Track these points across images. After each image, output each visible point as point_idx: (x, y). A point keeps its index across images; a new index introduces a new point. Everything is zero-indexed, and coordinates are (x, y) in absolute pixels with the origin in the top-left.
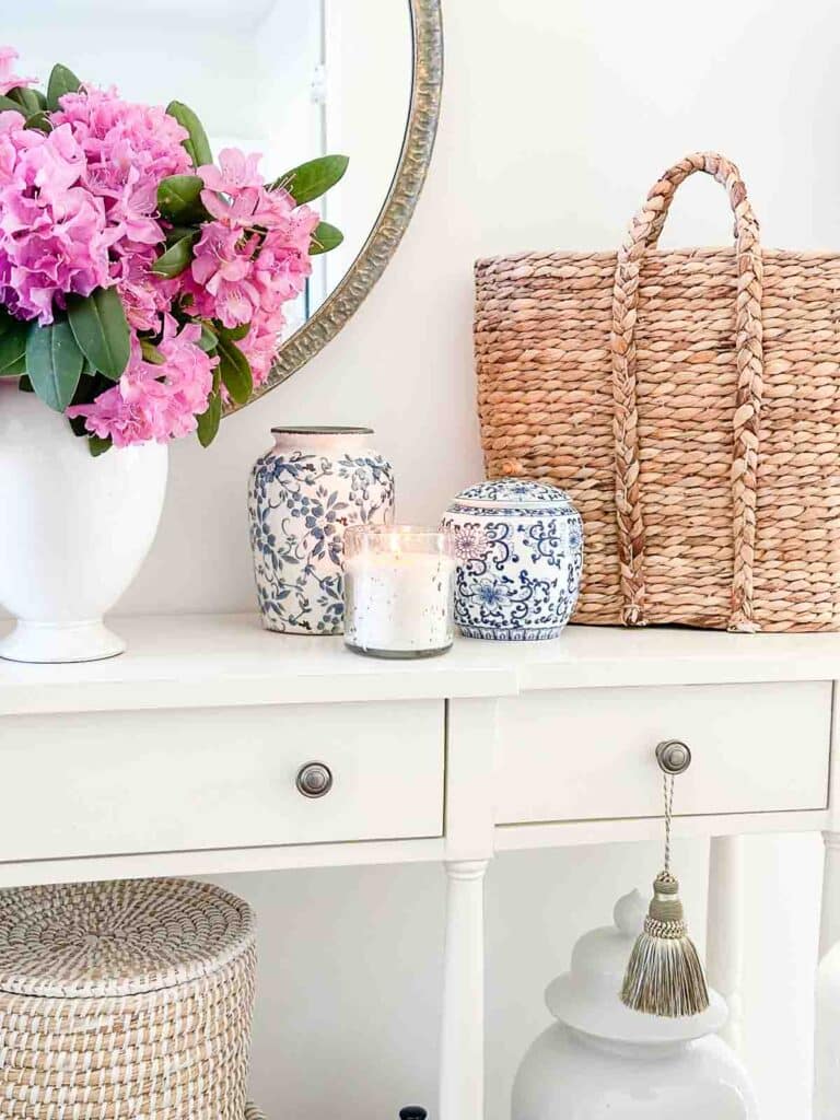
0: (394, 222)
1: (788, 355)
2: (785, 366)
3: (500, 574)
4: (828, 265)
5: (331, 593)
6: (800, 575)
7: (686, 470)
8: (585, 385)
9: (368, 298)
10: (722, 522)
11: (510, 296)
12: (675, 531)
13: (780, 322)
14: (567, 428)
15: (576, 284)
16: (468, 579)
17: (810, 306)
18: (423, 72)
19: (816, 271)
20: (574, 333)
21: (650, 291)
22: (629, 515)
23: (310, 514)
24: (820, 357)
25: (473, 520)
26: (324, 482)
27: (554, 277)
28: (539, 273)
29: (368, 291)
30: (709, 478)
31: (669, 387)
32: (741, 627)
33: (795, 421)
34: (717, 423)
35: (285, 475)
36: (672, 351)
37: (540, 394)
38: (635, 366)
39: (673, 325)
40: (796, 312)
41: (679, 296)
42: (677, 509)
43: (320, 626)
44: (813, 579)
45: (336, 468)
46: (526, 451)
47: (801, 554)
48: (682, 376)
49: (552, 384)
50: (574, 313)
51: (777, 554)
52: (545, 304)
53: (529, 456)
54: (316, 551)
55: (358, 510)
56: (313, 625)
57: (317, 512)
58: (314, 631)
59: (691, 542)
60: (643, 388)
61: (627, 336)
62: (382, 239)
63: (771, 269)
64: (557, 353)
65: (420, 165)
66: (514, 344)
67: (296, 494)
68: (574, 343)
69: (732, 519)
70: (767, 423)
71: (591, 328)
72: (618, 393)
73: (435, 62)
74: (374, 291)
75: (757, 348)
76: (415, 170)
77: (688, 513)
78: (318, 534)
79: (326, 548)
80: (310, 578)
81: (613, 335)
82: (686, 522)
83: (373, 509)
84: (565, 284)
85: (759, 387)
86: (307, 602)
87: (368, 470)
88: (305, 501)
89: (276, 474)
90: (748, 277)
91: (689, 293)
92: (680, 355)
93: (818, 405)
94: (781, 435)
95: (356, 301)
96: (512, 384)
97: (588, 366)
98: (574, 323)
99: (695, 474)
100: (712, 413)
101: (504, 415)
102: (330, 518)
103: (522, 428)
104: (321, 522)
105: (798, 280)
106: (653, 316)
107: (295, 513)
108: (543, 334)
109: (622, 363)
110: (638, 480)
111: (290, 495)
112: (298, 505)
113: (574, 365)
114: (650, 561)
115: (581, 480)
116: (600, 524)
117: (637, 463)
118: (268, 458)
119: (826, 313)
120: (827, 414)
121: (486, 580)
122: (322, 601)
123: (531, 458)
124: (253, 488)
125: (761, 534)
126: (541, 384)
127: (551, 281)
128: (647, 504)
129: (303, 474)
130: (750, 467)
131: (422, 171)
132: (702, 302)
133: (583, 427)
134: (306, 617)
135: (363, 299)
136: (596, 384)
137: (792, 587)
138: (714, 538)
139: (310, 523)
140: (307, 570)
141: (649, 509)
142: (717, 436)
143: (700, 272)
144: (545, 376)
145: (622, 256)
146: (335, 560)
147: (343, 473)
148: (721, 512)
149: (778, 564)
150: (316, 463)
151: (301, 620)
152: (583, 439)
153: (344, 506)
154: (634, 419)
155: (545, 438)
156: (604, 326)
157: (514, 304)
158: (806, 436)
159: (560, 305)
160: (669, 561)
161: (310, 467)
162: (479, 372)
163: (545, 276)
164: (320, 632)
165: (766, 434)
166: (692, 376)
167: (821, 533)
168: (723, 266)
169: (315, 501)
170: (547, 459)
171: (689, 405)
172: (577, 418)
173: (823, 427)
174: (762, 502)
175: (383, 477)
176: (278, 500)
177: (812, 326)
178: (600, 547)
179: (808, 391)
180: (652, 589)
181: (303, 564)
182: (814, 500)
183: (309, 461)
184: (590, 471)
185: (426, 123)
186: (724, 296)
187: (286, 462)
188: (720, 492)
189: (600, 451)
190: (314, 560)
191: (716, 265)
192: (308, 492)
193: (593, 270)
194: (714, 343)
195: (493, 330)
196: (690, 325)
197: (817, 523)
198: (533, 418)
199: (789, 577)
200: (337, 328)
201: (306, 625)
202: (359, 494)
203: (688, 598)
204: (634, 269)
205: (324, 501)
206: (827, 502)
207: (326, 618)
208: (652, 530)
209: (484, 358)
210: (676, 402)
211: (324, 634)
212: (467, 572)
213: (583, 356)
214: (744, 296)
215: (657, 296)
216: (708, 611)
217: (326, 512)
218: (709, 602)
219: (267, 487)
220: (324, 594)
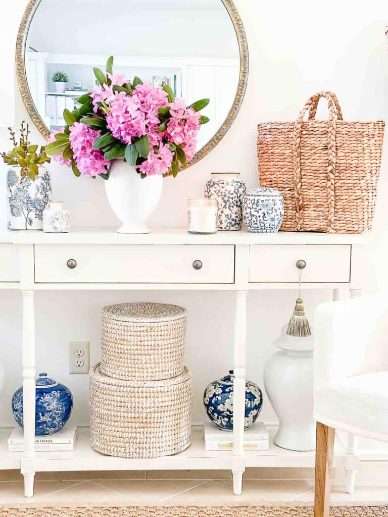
0: (234, 112)
1: (344, 151)
2: (343, 154)
3: (276, 213)
4: (355, 125)
5: (228, 218)
6: (348, 216)
7: (315, 185)
8: (286, 160)
9: (226, 135)
10: (325, 200)
11: (265, 134)
12: (312, 203)
13: (341, 141)
14: (281, 173)
15: (283, 130)
16: (266, 215)
17: (350, 137)
18: (243, 69)
19: (352, 126)
20: (283, 145)
21: (304, 132)
22: (298, 198)
24: (353, 151)
25: (268, 198)
26: (227, 187)
28: (273, 127)
29: (226, 133)
31: (309, 161)
32: (330, 231)
33: (346, 170)
34: (323, 171)
35: (216, 185)
36: (311, 150)
37: (273, 163)
38: (300, 155)
39: (311, 142)
40: (345, 139)
41: (312, 134)
42: (313, 197)
43: (225, 228)
44: (352, 217)
45: (230, 184)
46: (269, 180)
47: (349, 210)
48: (313, 157)
49: (277, 160)
50: (283, 139)
51: (342, 210)
52: (275, 136)
53: (270, 181)
54: (225, 207)
55: (236, 195)
56: (223, 228)
57: (225, 196)
58: (224, 229)
59: (316, 206)
60: (302, 161)
61: (297, 146)
62: (230, 118)
63: (338, 126)
64: (278, 151)
65: (242, 96)
67: (219, 191)
68: (283, 148)
69: (328, 199)
70: (338, 171)
71: (288, 143)
72: (295, 163)
73: (247, 66)
74: (227, 133)
75: (334, 149)
76: (240, 97)
77: (316, 198)
78: (225, 202)
79: (227, 206)
80: (223, 214)
81: (293, 146)
82: (315, 200)
83: (240, 195)
84: (280, 131)
85: (334, 160)
86: (222, 221)
87: (239, 184)
89: (213, 185)
90: (331, 128)
91: (315, 133)
92: (313, 151)
93: (352, 166)
94: (342, 175)
95: (222, 136)
96: (266, 160)
97: (287, 155)
98: (283, 142)
99: (318, 186)
100: (322, 168)
101: (264, 169)
102: (229, 197)
103: (268, 173)
104: (226, 199)
105: (346, 129)
106: (306, 140)
107: (218, 196)
108: (274, 145)
109: (296, 154)
110: (301, 188)
111: (217, 191)
112: (220, 194)
113: (283, 154)
114: (305, 212)
115: (285, 188)
116: (291, 201)
117: (300, 183)
118: (211, 181)
119: (355, 139)
120: (355, 168)
121: (272, 216)
122: (226, 221)
124: (206, 190)
125: (337, 204)
126: (274, 160)
127: (276, 130)
128: (304, 195)
129: (221, 185)
130: (332, 184)
131: (242, 97)
132: (319, 136)
133: (286, 173)
135: (224, 135)
136: (289, 160)
137: (346, 219)
138: (323, 205)
139: (223, 198)
140: (222, 212)
141: (305, 197)
142: (324, 175)
143: (318, 127)
144: (275, 157)
145: (296, 122)
146: (230, 209)
147: (232, 185)
148: (324, 197)
149: (342, 213)
150: (224, 182)
151: (220, 227)
152: (285, 176)
153: (233, 194)
154: (299, 170)
155: (275, 176)
156: (291, 143)
157: (266, 137)
158: (349, 175)
159: (279, 137)
160: (310, 212)
161: (223, 183)
162: (258, 157)
163: (274, 128)
165: (337, 174)
166: (316, 157)
167: (355, 204)
168: (325, 125)
169: (224, 193)
170: (275, 182)
171: (317, 165)
172: (284, 170)
173: (354, 172)
174: (336, 195)
175: (243, 186)
176: (214, 192)
177: (351, 142)
178: (291, 208)
179: (350, 162)
180: (305, 220)
181: (221, 210)
182: (351, 194)
183: (223, 182)
184: (287, 185)
185: (243, 84)
186: (325, 134)
187: (216, 182)
189: (291, 180)
190: (224, 209)
191: (323, 125)
192: (223, 190)
193: (288, 126)
194: (323, 148)
195: (261, 144)
196: (316, 142)
197: (353, 201)
198: (272, 170)
199: (345, 217)
200: (216, 144)
202: (237, 191)
203: (315, 223)
204: (299, 126)
205: (227, 193)
206: (356, 194)
207: (227, 226)
208: (305, 203)
209: (259, 152)
210: (311, 165)
211: (226, 231)
212: (266, 213)
213: (285, 152)
214: (330, 134)
215: (306, 134)
216: (321, 227)
217: (227, 195)
218: (322, 224)
219: (211, 189)
220: (227, 219)
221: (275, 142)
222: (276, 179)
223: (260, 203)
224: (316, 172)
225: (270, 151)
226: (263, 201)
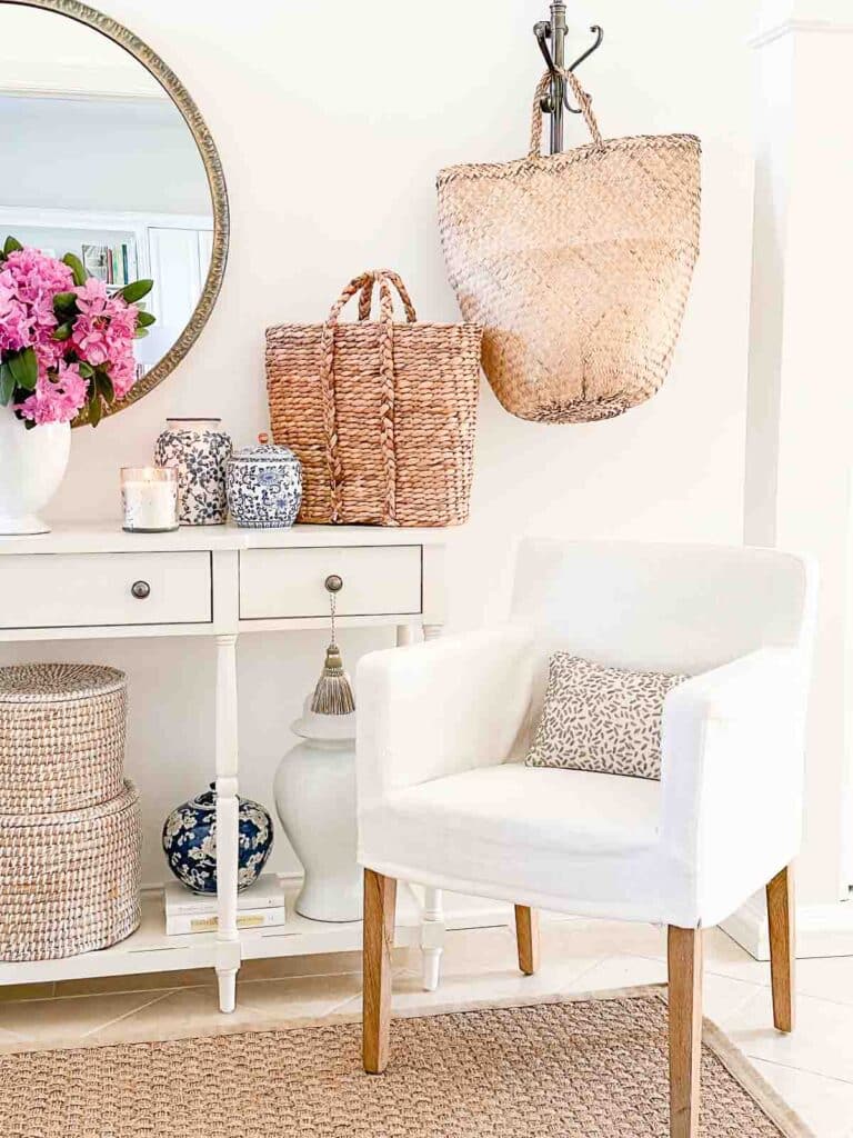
1: (408, 378)
2: (408, 384)
3: (286, 492)
5: (201, 503)
6: (419, 496)
7: (361, 439)
8: (310, 395)
9: (192, 349)
10: (380, 467)
12: (359, 472)
13: (402, 360)
14: (302, 418)
15: (305, 341)
16: (269, 496)
17: (418, 351)
18: (218, 227)
21: (341, 344)
22: (333, 464)
24: (423, 378)
25: (272, 465)
27: (294, 337)
28: (287, 335)
29: (191, 345)
30: (372, 444)
31: (350, 395)
32: (389, 524)
33: (413, 413)
34: (375, 414)
35: (175, 442)
36: (352, 376)
37: (290, 400)
38: (334, 384)
39: (352, 362)
40: (410, 355)
41: (354, 347)
42: (357, 461)
43: (195, 521)
44: (427, 497)
45: (202, 438)
46: (285, 430)
47: (420, 484)
48: (357, 389)
49: (296, 394)
50: (303, 356)
51: (410, 485)
52: (290, 351)
53: (287, 433)
54: (193, 481)
55: (214, 460)
56: (192, 520)
57: (193, 461)
58: (193, 523)
59: (366, 478)
60: (338, 396)
61: (328, 368)
62: (199, 317)
63: (397, 332)
64: (297, 378)
65: (220, 277)
67: (181, 452)
68: (305, 372)
69: (384, 465)
70: (399, 414)
71: (313, 364)
72: (325, 399)
73: (226, 222)
74: (195, 346)
75: (390, 374)
76: (217, 279)
77: (364, 462)
78: (194, 473)
79: (198, 479)
80: (190, 495)
81: (321, 368)
82: (363, 468)
83: (222, 459)
84: (299, 341)
85: (391, 394)
86: (188, 508)
87: (219, 439)
88: (186, 455)
89: (170, 442)
90: (384, 336)
91: (359, 345)
92: (356, 378)
93: (423, 404)
94: (406, 420)
95: (186, 351)
96: (278, 395)
97: (312, 384)
98: (304, 362)
99: (366, 442)
100: (372, 408)
102: (200, 464)
103: (284, 418)
104: (195, 466)
105: (411, 338)
106: (342, 357)
107: (181, 462)
108: (291, 367)
109: (326, 383)
110: (337, 444)
111: (178, 452)
113: (305, 384)
114: (346, 489)
115: (311, 445)
116: (321, 469)
117: (335, 436)
118: (166, 434)
119: (426, 355)
120: (429, 409)
121: (280, 496)
122: (196, 507)
124: (158, 449)
125: (401, 473)
127: (293, 339)
128: (343, 458)
129: (185, 441)
130: (388, 437)
132: (365, 350)
133: (311, 417)
134: (188, 517)
135: (189, 349)
136: (315, 394)
137: (416, 502)
138: (377, 476)
139: (189, 466)
140: (188, 491)
141: (345, 461)
142: (376, 421)
143: (363, 334)
145: (325, 326)
146: (203, 486)
147: (206, 441)
148: (378, 462)
149: (409, 490)
150: (191, 435)
151: (185, 518)
152: (311, 423)
153: (207, 457)
154: (333, 412)
155: (292, 423)
156: (317, 363)
158: (419, 421)
159: (297, 352)
160: (356, 489)
161: (188, 438)
162: (268, 388)
165: (397, 420)
166: (362, 389)
167: (430, 473)
168: (373, 331)
170: (294, 435)
171: (361, 405)
172: (308, 412)
173: (427, 416)
174: (398, 457)
175: (226, 443)
176: (172, 455)
177: (419, 362)
178: (322, 482)
179: (419, 397)
180: (345, 504)
181: (186, 488)
182: (424, 455)
183: (188, 435)
184: (315, 440)
185: (221, 254)
186: (376, 347)
187: (175, 435)
188: (379, 451)
189: (320, 430)
190: (192, 486)
191: (371, 330)
192: (188, 450)
193: (312, 333)
194: (373, 372)
196: (360, 362)
197: (427, 468)
198: (288, 412)
199: (415, 496)
200: (175, 365)
201: (188, 520)
202: (215, 451)
203: (362, 509)
204: (330, 333)
205: (196, 455)
206: (432, 456)
207: (199, 516)
208: (347, 472)
209: (269, 380)
210: (354, 403)
211: (198, 525)
212: (269, 492)
213: (309, 379)
214: (382, 347)
215: (344, 347)
216: (374, 515)
217: (197, 460)
218: (375, 510)
219: (166, 448)
220: (197, 503)
221: (293, 362)
222: (294, 429)
223: (257, 472)
224: (362, 415)
225: (285, 378)
226: (261, 469)
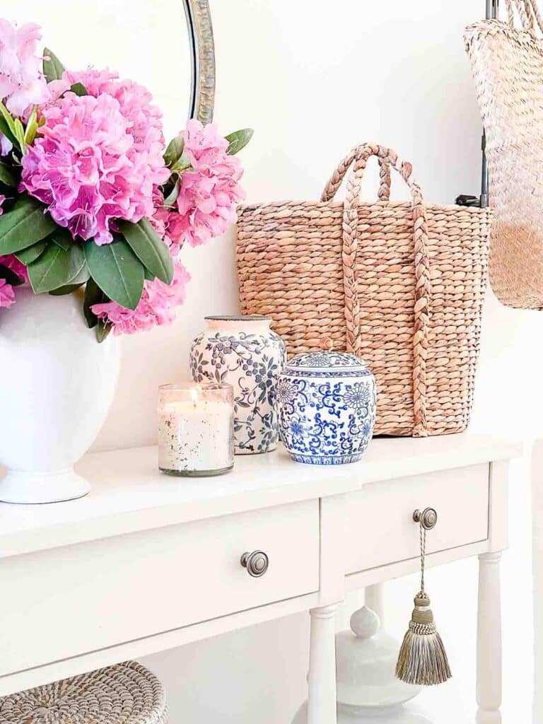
1: (440, 268)
2: (439, 274)
4: (458, 214)
7: (387, 338)
8: (326, 287)
10: (406, 370)
11: (275, 229)
13: (436, 248)
17: (451, 238)
19: (453, 217)
20: (319, 253)
21: (362, 227)
23: (258, 373)
24: (457, 268)
26: (265, 351)
27: (305, 218)
28: (296, 214)
30: (399, 343)
31: (374, 288)
32: (421, 434)
33: (445, 307)
34: (403, 310)
35: (240, 349)
36: (376, 265)
37: (298, 293)
38: (357, 275)
39: (376, 249)
40: (444, 242)
41: (379, 231)
42: (380, 363)
43: (260, 447)
44: (453, 401)
46: (288, 329)
48: (383, 280)
50: (318, 241)
51: (435, 388)
52: (299, 234)
54: (261, 398)
56: (255, 447)
57: (263, 372)
58: (256, 451)
59: (388, 383)
61: (353, 255)
63: (429, 216)
64: (308, 266)
66: (279, 260)
67: (249, 361)
68: (318, 260)
69: (412, 368)
71: (328, 250)
72: (348, 291)
75: (427, 263)
77: (387, 365)
78: (262, 386)
80: (256, 416)
81: (344, 255)
82: (386, 371)
84: (312, 222)
85: (429, 287)
86: (253, 432)
88: (255, 365)
89: (233, 348)
91: (386, 229)
92: (380, 268)
93: (456, 297)
97: (327, 274)
98: (318, 247)
99: (391, 341)
101: (270, 307)
102: (270, 375)
104: (264, 378)
105: (444, 223)
106: (365, 243)
107: (248, 374)
111: (245, 362)
112: (251, 368)
113: (318, 274)
119: (459, 243)
120: (460, 303)
122: (262, 431)
123: (291, 335)
127: (304, 220)
129: (253, 347)
132: (393, 235)
134: (252, 443)
136: (333, 286)
137: (444, 407)
138: (400, 380)
139: (258, 379)
140: (255, 411)
142: (404, 317)
143: (390, 216)
146: (271, 402)
148: (405, 364)
150: (258, 339)
151: (247, 445)
152: (323, 322)
153: (276, 367)
155: (300, 321)
156: (337, 249)
157: (278, 235)
158: (451, 316)
159: (309, 235)
161: (255, 342)
163: (299, 217)
164: (259, 451)
166: (388, 280)
167: (457, 374)
168: (404, 213)
169: (261, 365)
170: (303, 335)
171: (387, 299)
172: (321, 307)
173: (459, 310)
176: (235, 365)
177: (453, 250)
179: (450, 289)
181: (253, 406)
183: (254, 338)
186: (405, 232)
187: (237, 340)
188: (405, 351)
189: (335, 328)
190: (259, 404)
191: (400, 213)
192: (257, 359)
193: (329, 214)
194: (400, 260)
196: (386, 249)
197: (455, 368)
198: (292, 308)
199: (441, 401)
203: (390, 418)
205: (266, 364)
206: (460, 355)
207: (263, 442)
210: (381, 296)
211: (261, 453)
213: (323, 268)
214: (419, 232)
215: (366, 231)
216: (402, 425)
217: (267, 371)
218: (402, 419)
219: (226, 357)
220: (264, 425)
221: (301, 247)
222: (303, 328)
224: (389, 310)
225: (288, 267)
226: (348, 387)
